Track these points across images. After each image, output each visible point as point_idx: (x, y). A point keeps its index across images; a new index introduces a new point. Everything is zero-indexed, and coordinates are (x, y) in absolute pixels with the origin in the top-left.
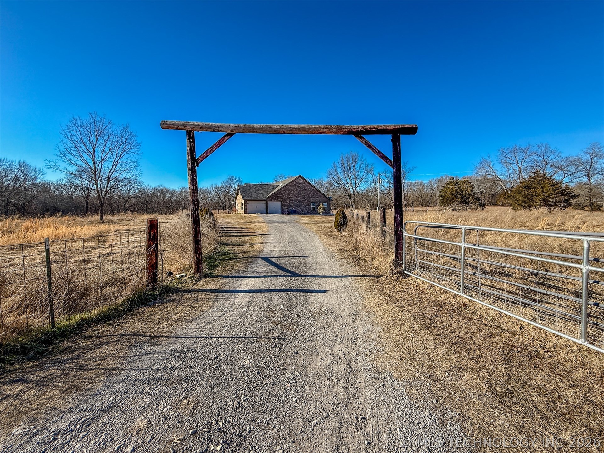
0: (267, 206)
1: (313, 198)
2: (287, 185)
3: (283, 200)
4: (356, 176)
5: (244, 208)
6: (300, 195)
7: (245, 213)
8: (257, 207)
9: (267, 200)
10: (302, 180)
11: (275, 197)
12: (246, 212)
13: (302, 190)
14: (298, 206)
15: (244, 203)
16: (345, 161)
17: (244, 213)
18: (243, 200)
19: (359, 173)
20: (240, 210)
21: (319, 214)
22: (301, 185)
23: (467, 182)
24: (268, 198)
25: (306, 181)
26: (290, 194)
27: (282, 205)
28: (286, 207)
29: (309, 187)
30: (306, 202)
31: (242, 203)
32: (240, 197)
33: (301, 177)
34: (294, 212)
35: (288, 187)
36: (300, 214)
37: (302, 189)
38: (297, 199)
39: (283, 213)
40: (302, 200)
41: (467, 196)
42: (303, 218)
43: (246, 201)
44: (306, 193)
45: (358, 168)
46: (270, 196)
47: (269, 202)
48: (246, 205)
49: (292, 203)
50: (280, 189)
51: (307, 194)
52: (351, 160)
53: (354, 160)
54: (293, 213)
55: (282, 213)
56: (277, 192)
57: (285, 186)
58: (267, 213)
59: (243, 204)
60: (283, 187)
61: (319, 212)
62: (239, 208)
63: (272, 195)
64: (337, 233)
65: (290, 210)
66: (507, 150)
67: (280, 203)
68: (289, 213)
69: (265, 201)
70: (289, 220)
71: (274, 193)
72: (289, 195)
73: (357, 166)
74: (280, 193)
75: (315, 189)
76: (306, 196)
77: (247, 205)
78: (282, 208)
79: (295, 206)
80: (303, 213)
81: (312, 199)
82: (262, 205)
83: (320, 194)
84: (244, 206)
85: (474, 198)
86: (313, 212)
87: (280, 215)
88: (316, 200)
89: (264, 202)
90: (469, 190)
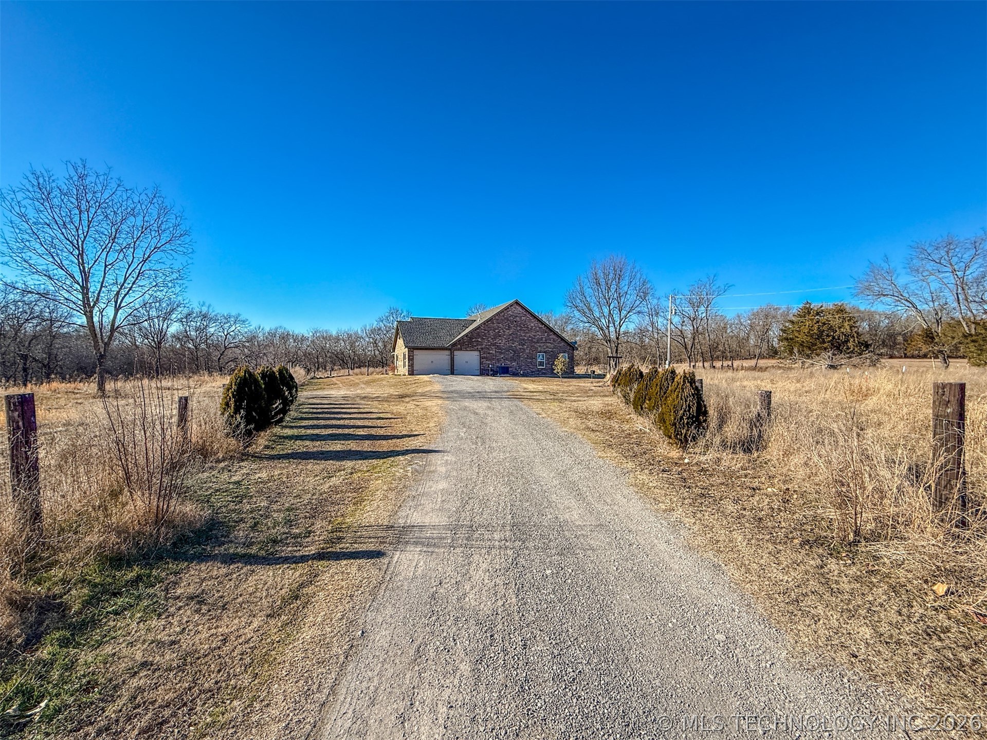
0: (452, 360)
1: (542, 345)
2: (490, 320)
3: (482, 349)
4: (622, 303)
5: (407, 363)
6: (516, 338)
7: (409, 374)
8: (432, 362)
9: (452, 348)
10: (520, 309)
11: (467, 343)
12: (412, 373)
13: (519, 328)
14: (512, 359)
15: (407, 353)
16: (601, 275)
17: (407, 374)
18: (407, 349)
19: (628, 296)
20: (402, 368)
21: (555, 376)
22: (518, 319)
23: (841, 310)
24: (454, 344)
25: (527, 311)
26: (497, 336)
27: (481, 358)
28: (488, 362)
29: (533, 324)
30: (527, 351)
31: (404, 355)
32: (400, 342)
33: (517, 303)
34: (504, 371)
35: (493, 323)
36: (515, 374)
37: (520, 326)
38: (509, 346)
39: (483, 372)
40: (520, 349)
41: (843, 338)
42: (525, 386)
43: (411, 350)
44: (528, 335)
45: (626, 288)
46: (459, 340)
47: (456, 353)
48: (411, 359)
49: (501, 353)
50: (478, 328)
51: (530, 337)
52: (612, 272)
53: (618, 272)
54: (504, 373)
55: (481, 374)
56: (471, 332)
57: (487, 321)
58: (452, 373)
59: (407, 356)
60: (484, 323)
61: (555, 372)
62: (400, 363)
63: (462, 338)
64: (675, 453)
65: (498, 367)
66: (930, 245)
67: (477, 353)
68: (495, 373)
69: (449, 349)
70: (496, 390)
71: (466, 335)
72: (495, 338)
73: (624, 283)
74: (478, 334)
75: (545, 326)
76: (528, 340)
77: (413, 359)
78: (481, 363)
79: (507, 359)
80: (521, 373)
81: (540, 346)
82: (442, 358)
83: (554, 337)
84: (407, 360)
85: (859, 343)
86: (540, 371)
87: (478, 377)
88: (547, 347)
89: (448, 352)
90: (848, 328)
